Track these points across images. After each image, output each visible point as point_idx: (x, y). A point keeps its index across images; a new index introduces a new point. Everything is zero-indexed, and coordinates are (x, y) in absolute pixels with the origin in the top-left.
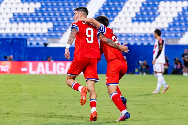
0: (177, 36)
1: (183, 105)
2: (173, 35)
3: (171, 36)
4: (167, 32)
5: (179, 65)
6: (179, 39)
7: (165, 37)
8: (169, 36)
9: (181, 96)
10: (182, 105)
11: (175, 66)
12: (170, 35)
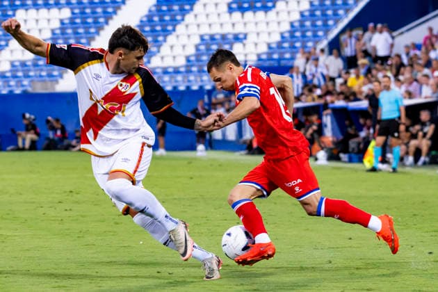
0: (53, 76)
1: (70, 210)
2: (44, 73)
3: (41, 76)
4: (32, 68)
5: (59, 133)
6: (57, 82)
7: (29, 79)
8: (36, 76)
9: (65, 192)
10: (68, 209)
11: (51, 135)
12: (38, 73)
